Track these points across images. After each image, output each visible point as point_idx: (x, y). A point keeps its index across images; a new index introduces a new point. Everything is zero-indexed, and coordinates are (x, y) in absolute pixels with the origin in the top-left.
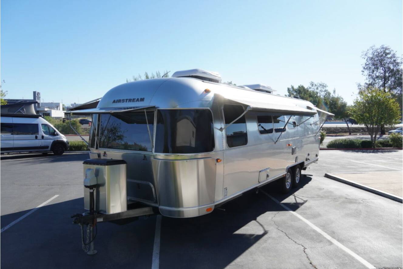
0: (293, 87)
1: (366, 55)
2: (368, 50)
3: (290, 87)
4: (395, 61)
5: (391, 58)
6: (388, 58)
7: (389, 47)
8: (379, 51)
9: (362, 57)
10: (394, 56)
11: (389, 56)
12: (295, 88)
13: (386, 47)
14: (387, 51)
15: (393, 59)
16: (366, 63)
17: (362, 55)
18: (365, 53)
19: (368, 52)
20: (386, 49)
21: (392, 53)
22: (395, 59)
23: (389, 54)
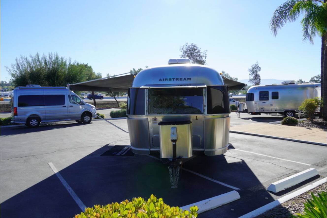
0: (134, 70)
1: (182, 49)
2: (184, 46)
3: (132, 70)
4: (199, 54)
5: (197, 52)
6: (196, 52)
7: (196, 45)
8: (190, 47)
9: (180, 50)
10: (199, 51)
11: (196, 51)
12: (136, 71)
13: (194, 45)
14: (195, 48)
15: (198, 53)
16: (182, 55)
17: (180, 49)
18: (182, 48)
19: (184, 47)
20: (194, 46)
21: (198, 49)
22: (199, 53)
23: (197, 49)
